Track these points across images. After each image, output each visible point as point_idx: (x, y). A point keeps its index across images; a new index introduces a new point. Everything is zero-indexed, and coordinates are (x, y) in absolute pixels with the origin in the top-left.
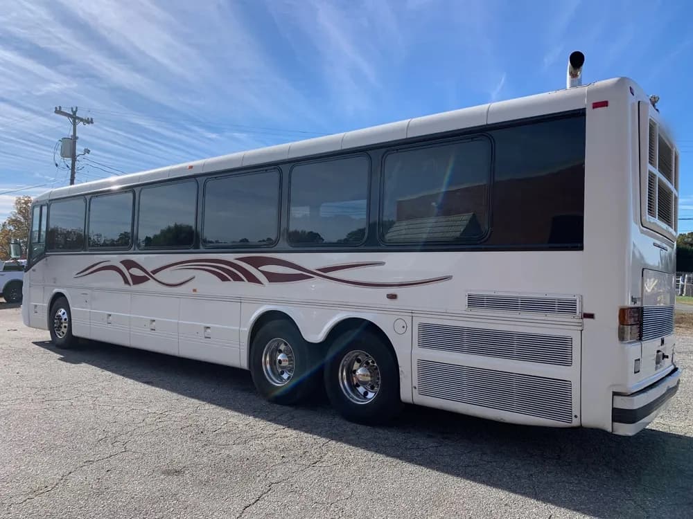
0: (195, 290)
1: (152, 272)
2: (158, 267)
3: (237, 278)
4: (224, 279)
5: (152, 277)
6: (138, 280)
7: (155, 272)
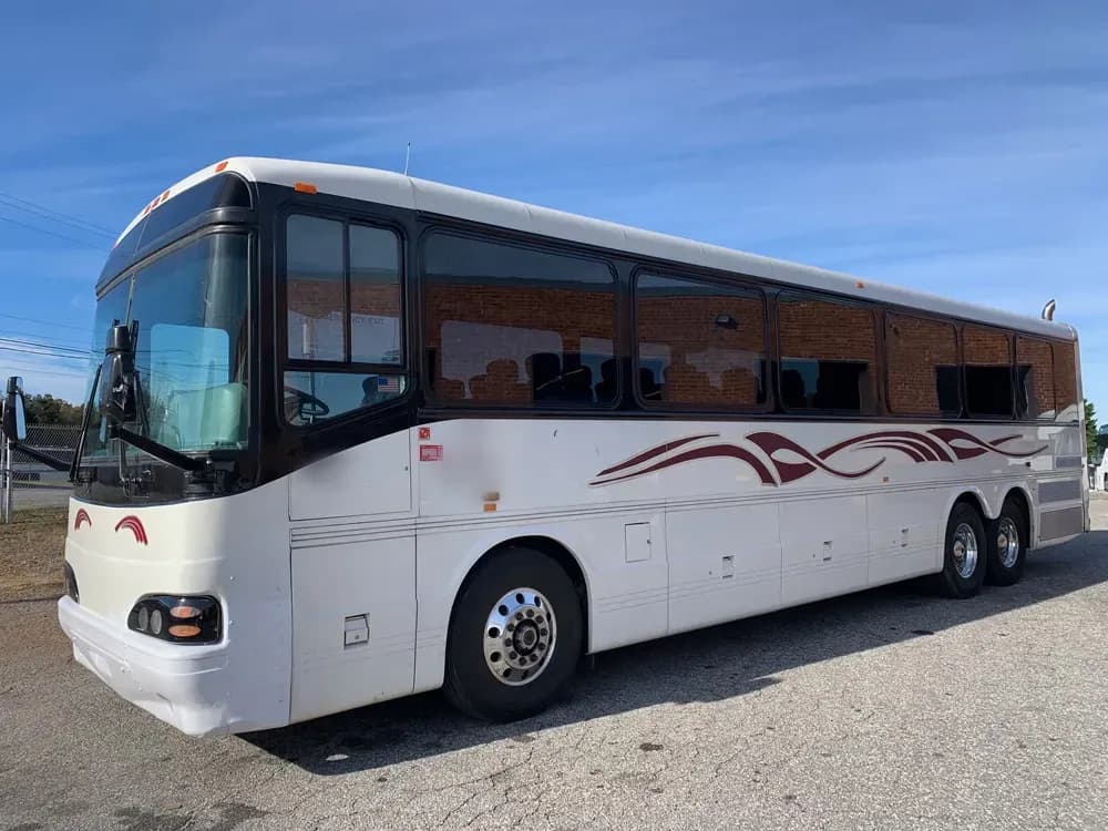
0: (886, 479)
1: (818, 455)
2: (829, 445)
3: (932, 458)
4: (918, 459)
5: (821, 465)
6: (790, 473)
7: (824, 454)
